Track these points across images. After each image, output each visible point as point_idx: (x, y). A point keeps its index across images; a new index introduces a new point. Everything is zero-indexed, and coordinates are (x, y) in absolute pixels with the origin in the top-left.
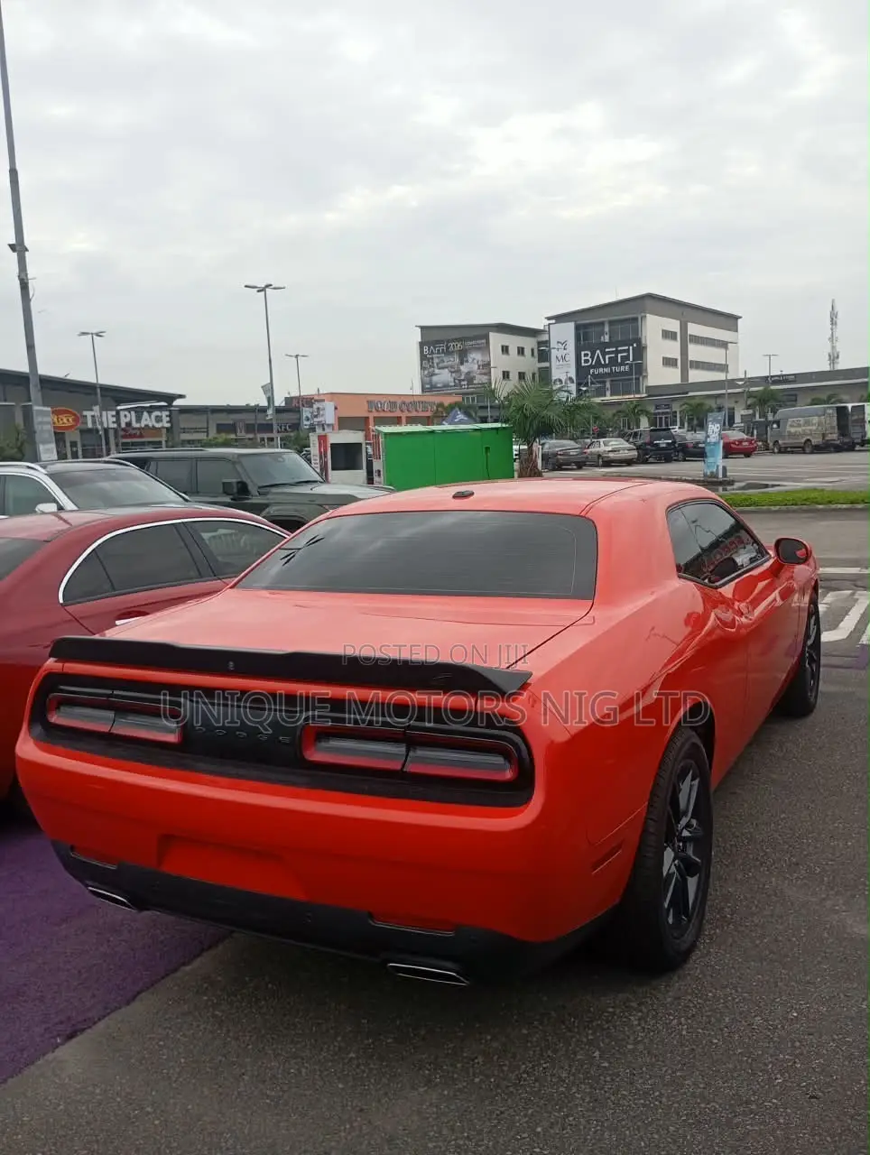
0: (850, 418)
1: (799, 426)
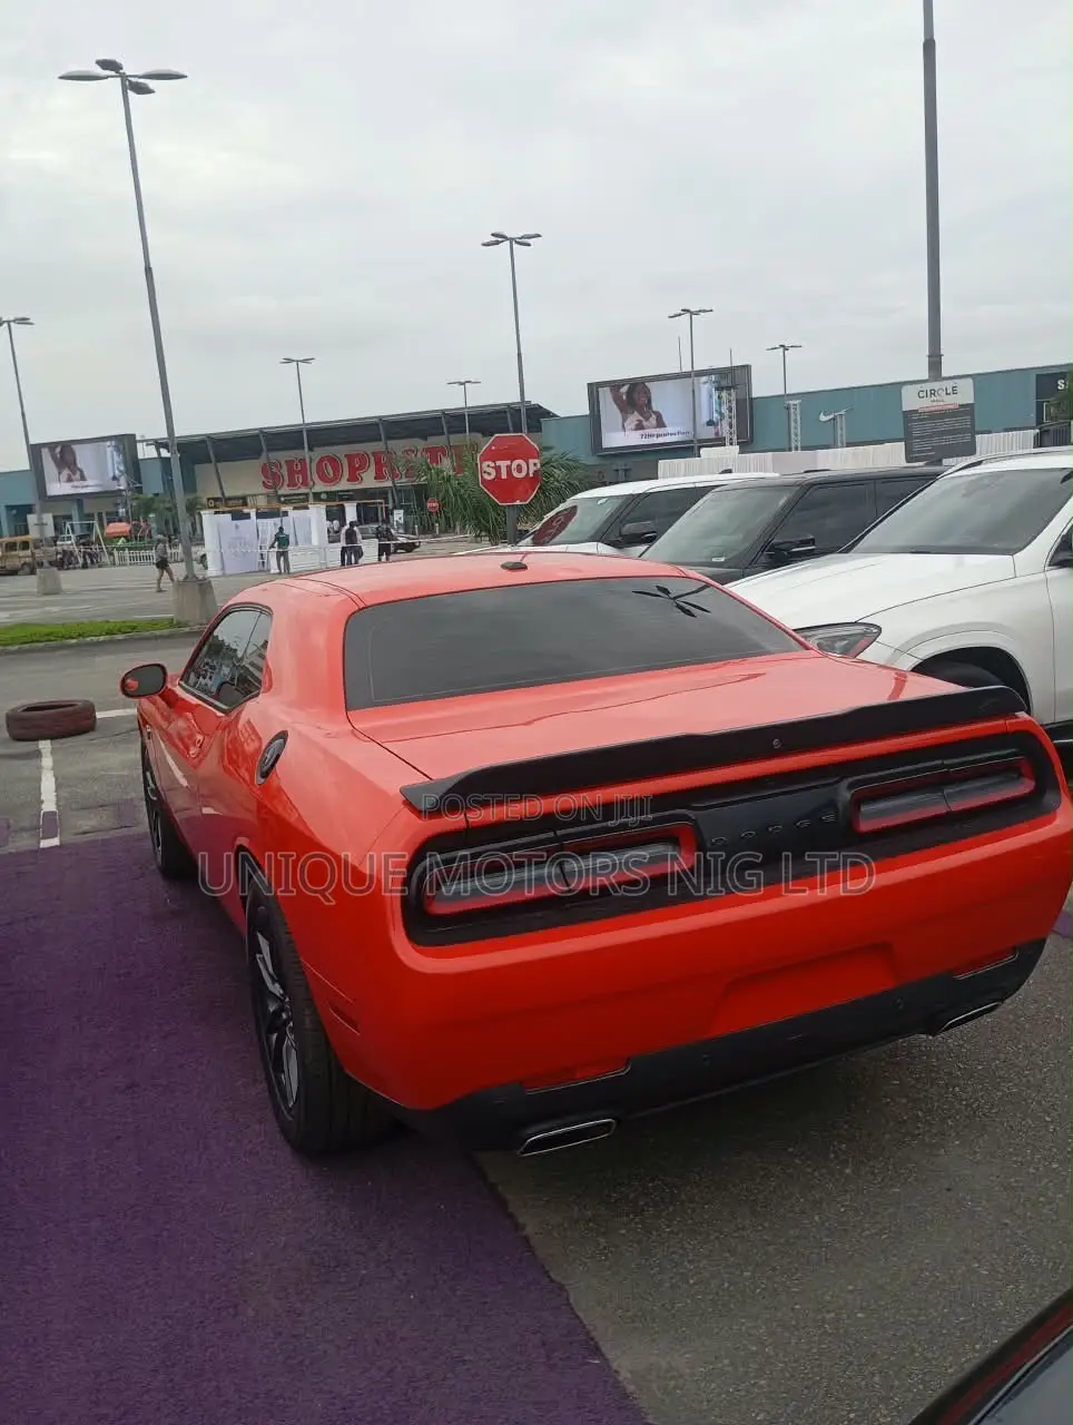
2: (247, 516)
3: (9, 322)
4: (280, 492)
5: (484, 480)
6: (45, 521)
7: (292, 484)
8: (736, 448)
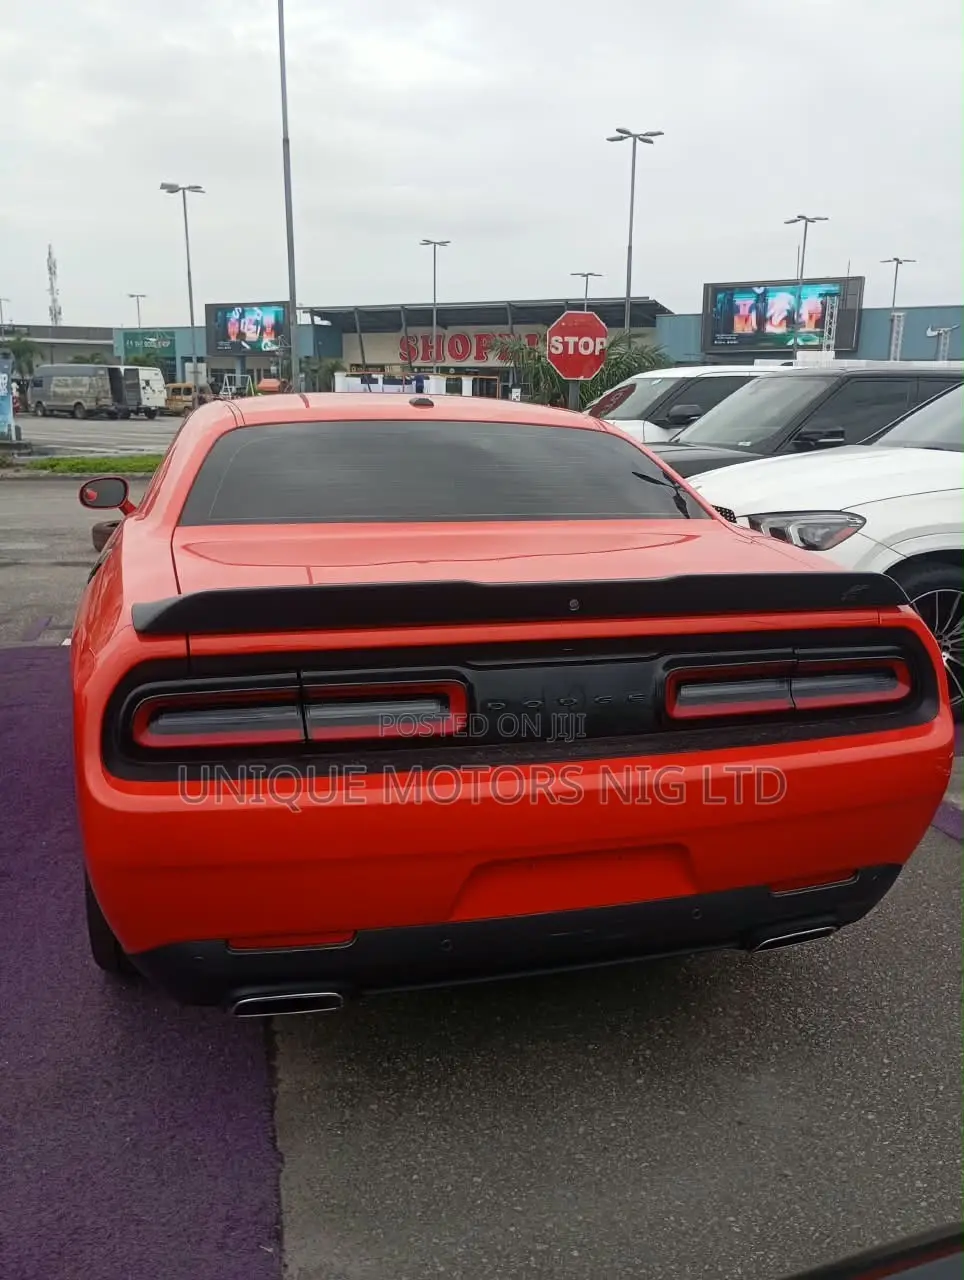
0: (123, 382)
1: (67, 386)
2: (375, 381)
3: (184, 189)
4: (413, 364)
5: (550, 353)
6: (199, 370)
7: (425, 357)
8: (832, 353)
